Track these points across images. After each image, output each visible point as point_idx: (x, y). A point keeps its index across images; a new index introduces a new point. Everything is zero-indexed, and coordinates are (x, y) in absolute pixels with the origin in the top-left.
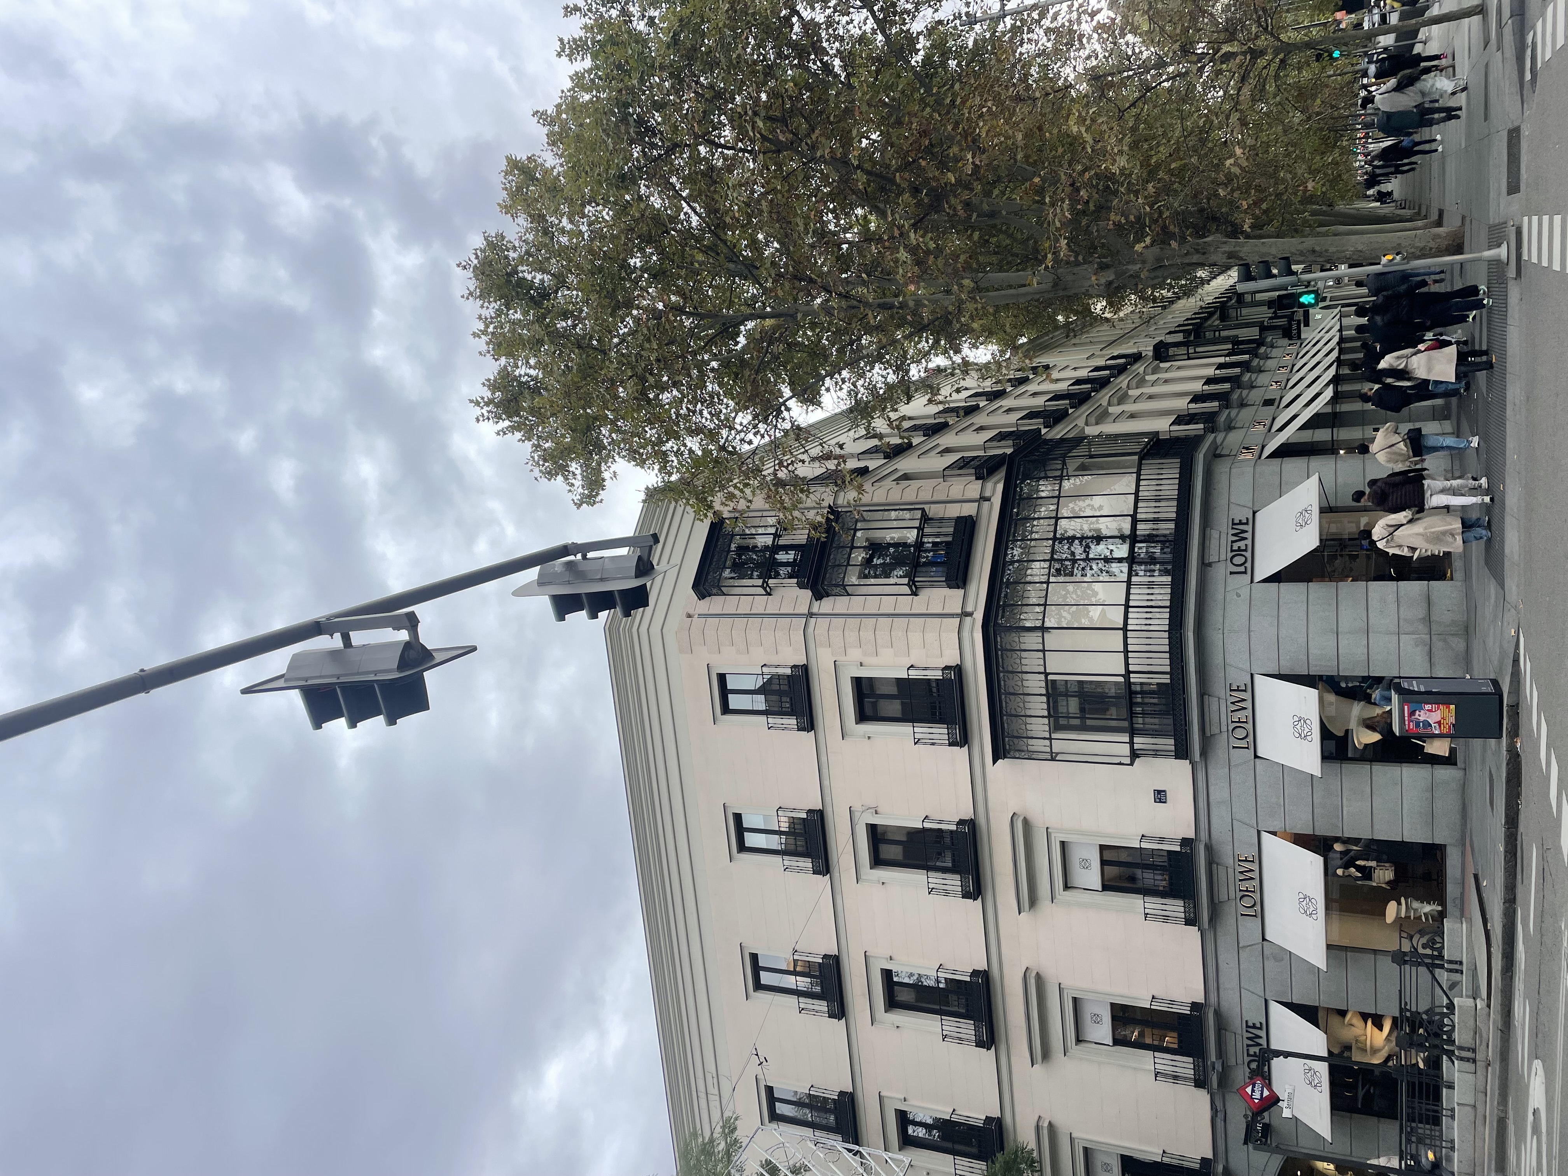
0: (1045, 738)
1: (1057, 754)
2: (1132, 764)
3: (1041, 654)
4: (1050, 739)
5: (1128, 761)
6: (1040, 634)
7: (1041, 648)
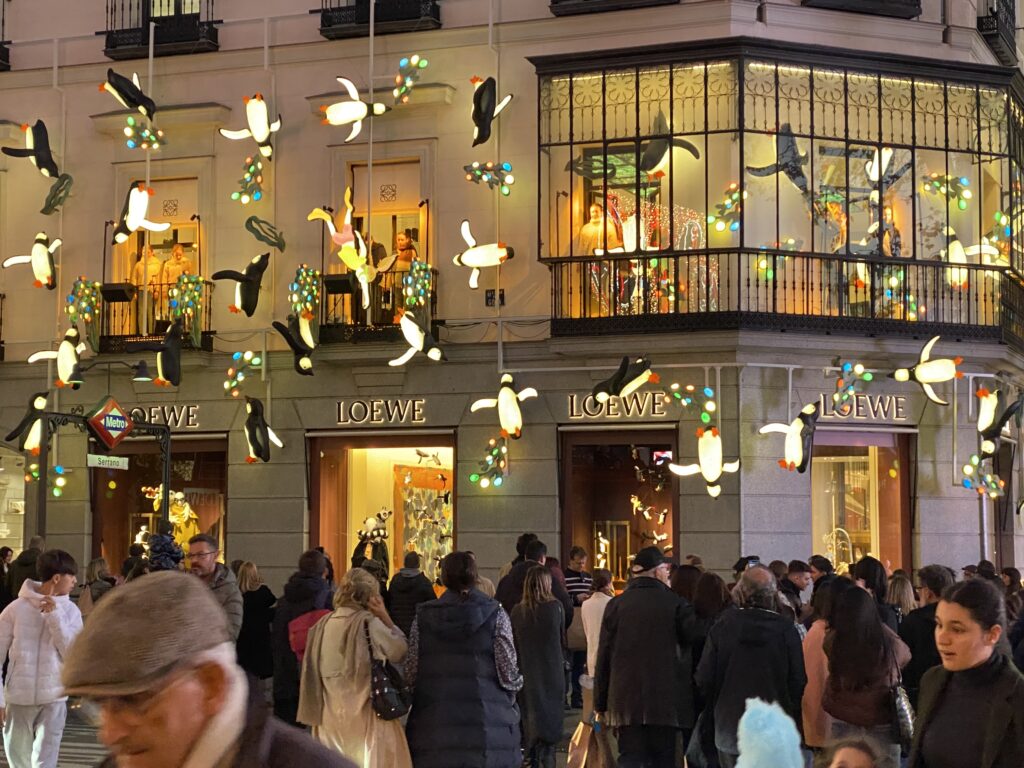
0: (571, 135)
1: (548, 153)
2: (540, 259)
3: (701, 128)
4: (571, 143)
5: (544, 254)
6: (732, 127)
7: (710, 128)
